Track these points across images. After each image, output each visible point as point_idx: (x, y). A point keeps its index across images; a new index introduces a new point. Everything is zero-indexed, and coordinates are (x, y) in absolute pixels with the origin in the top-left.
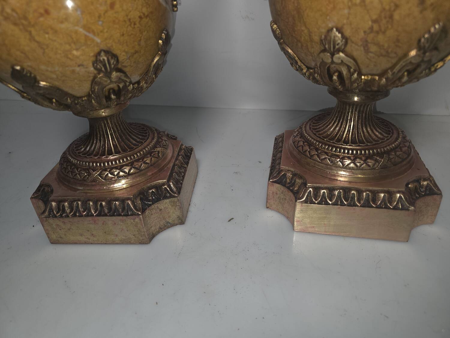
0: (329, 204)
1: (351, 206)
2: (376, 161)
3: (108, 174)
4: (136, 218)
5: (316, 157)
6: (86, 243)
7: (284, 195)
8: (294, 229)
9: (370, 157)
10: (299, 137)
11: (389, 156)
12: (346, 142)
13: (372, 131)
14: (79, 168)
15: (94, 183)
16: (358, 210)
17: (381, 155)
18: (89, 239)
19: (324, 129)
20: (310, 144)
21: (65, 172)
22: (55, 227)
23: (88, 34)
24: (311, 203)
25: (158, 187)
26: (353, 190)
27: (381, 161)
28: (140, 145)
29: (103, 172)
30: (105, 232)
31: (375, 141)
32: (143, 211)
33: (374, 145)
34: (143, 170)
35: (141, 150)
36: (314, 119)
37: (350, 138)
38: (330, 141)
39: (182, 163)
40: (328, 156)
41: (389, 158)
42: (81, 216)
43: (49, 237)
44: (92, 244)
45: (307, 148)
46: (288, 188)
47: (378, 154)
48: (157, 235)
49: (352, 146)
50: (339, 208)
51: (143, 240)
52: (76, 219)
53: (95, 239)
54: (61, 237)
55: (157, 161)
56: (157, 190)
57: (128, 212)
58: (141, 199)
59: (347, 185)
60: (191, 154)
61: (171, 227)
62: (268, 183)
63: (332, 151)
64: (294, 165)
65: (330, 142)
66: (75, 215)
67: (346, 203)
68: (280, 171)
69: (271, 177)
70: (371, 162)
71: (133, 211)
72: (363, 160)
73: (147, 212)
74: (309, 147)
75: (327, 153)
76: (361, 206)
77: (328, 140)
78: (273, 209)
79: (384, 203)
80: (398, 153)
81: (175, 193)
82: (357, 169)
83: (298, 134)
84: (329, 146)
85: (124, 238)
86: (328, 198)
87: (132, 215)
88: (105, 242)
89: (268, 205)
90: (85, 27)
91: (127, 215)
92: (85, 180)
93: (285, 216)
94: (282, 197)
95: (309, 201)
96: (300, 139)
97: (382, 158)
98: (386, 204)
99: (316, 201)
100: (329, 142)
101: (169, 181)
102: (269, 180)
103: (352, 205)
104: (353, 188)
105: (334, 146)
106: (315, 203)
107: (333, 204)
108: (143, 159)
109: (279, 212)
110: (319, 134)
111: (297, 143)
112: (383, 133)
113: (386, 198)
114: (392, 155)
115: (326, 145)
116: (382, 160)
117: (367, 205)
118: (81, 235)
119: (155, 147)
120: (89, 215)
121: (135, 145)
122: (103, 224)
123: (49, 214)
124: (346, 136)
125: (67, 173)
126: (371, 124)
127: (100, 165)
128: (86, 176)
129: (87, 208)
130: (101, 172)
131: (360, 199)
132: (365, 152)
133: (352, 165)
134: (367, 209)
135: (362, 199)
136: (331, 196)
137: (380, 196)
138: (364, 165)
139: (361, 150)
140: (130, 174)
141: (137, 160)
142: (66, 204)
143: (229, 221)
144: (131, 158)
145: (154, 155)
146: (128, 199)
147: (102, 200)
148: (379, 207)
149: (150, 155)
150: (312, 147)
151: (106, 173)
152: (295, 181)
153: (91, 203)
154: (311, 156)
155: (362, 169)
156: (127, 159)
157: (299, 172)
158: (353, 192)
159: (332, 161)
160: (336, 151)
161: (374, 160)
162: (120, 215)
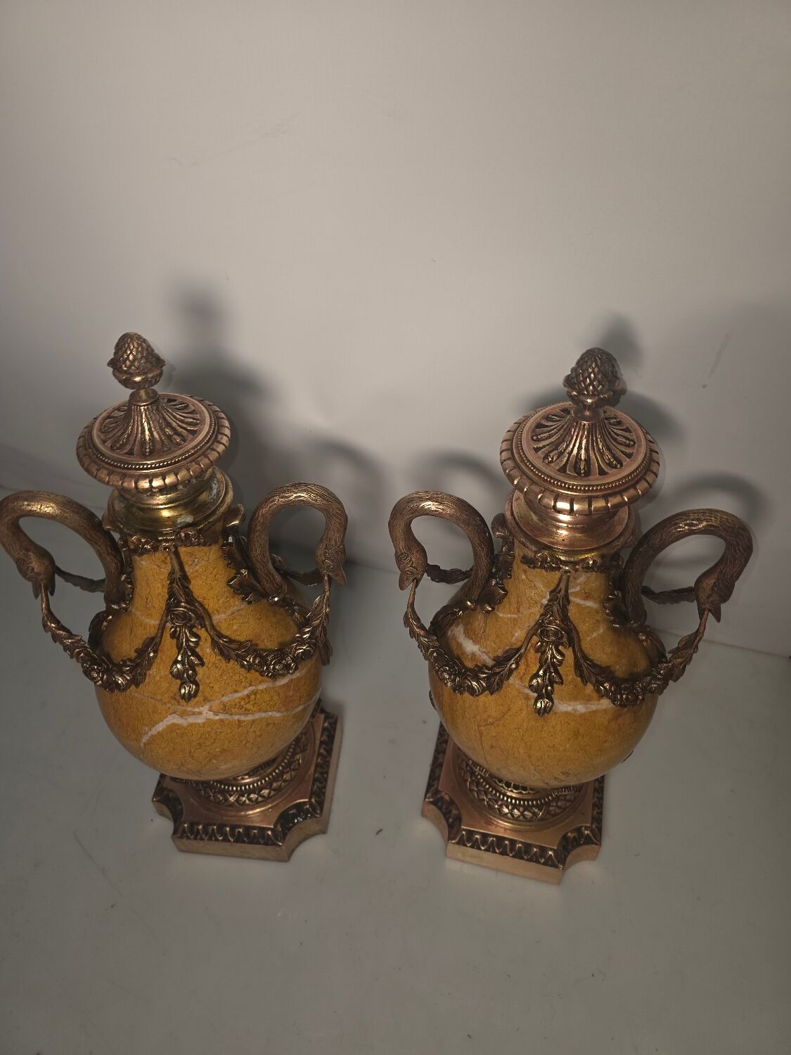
0: (481, 849)
1: (502, 855)
2: (534, 813)
5: (475, 793)
8: (446, 855)
9: (526, 808)
11: (549, 807)
12: (508, 785)
15: (230, 808)
16: (508, 860)
17: (540, 807)
18: (223, 853)
22: (188, 845)
24: (463, 845)
25: (299, 807)
26: (507, 840)
27: (540, 813)
29: (241, 798)
32: (284, 836)
34: (283, 789)
39: (325, 757)
40: (487, 797)
41: (549, 809)
42: (217, 840)
44: (225, 856)
46: (444, 815)
47: (537, 806)
50: (490, 854)
52: (212, 843)
53: (230, 854)
55: (298, 772)
56: (297, 811)
57: (268, 841)
58: (281, 827)
59: (502, 834)
60: (335, 730)
61: (312, 837)
62: (424, 801)
63: (492, 793)
64: (453, 788)
66: (210, 839)
67: (497, 851)
68: (438, 790)
69: (428, 795)
70: (528, 814)
72: (520, 812)
73: (288, 836)
74: (471, 777)
75: (486, 794)
78: (429, 819)
79: (535, 857)
80: (559, 804)
81: (317, 814)
82: (514, 820)
85: (262, 857)
86: (481, 843)
87: (272, 844)
91: (266, 844)
92: (219, 804)
95: (461, 843)
97: (540, 810)
98: (537, 859)
99: (468, 844)
101: (310, 798)
102: (425, 799)
103: (504, 853)
104: (507, 838)
105: (495, 788)
106: (467, 846)
108: (283, 776)
113: (538, 854)
114: (553, 806)
115: (487, 783)
117: (518, 856)
119: (294, 754)
120: (225, 840)
123: (182, 835)
127: (237, 788)
128: (222, 800)
129: (223, 833)
130: (239, 797)
131: (512, 849)
132: (524, 803)
133: (509, 815)
134: (517, 860)
135: (514, 850)
136: (484, 842)
137: (533, 850)
138: (521, 817)
139: (520, 800)
140: (269, 797)
141: (275, 779)
142: (200, 827)
143: (378, 833)
144: (269, 778)
145: (295, 766)
146: (269, 829)
147: (239, 827)
148: (530, 860)
149: (290, 768)
150: (474, 778)
151: (244, 799)
152: (451, 810)
153: (228, 829)
154: (471, 790)
155: (520, 821)
156: (265, 780)
157: (457, 802)
158: (507, 842)
159: (489, 805)
160: (495, 794)
161: (531, 812)
162: (259, 843)
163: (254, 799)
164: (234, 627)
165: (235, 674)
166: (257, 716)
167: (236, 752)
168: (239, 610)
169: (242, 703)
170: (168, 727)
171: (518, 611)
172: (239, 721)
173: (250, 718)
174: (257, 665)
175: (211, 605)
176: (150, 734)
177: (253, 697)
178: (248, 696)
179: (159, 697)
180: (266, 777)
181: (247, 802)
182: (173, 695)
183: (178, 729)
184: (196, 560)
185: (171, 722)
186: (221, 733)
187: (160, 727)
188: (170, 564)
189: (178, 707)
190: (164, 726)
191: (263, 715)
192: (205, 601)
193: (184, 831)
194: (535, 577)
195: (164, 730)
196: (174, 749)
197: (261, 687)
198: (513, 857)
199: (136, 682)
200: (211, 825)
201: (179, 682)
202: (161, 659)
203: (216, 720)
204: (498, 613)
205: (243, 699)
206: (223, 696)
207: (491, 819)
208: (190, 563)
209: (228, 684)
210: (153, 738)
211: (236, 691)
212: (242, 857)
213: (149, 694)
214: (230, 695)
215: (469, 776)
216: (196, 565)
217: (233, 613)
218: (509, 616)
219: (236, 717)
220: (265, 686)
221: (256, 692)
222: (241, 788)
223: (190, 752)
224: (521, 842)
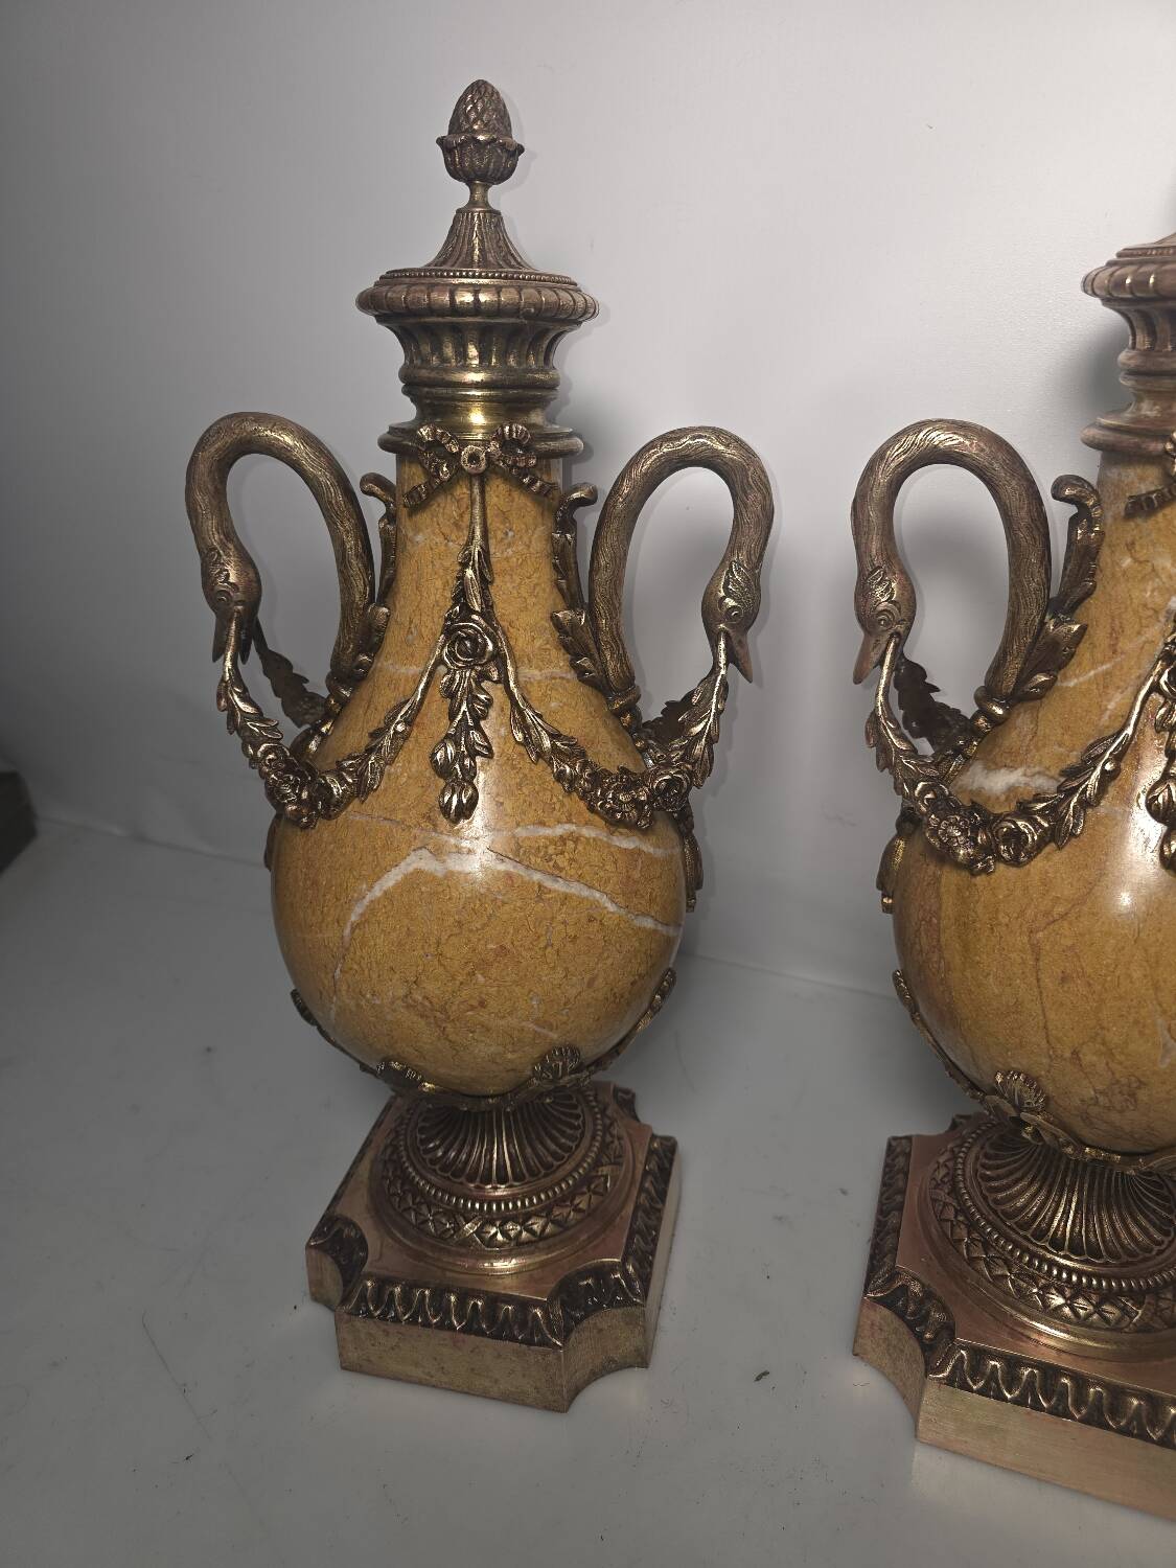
0: (1005, 1399)
1: (1058, 1415)
2: (1124, 1309)
3: (496, 1234)
4: (549, 1353)
5: (982, 1265)
6: (420, 1383)
7: (900, 1340)
8: (916, 1436)
9: (1107, 1297)
10: (947, 1191)
11: (1157, 1301)
12: (1057, 1244)
13: (1124, 1221)
14: (435, 1204)
15: (463, 1250)
16: (1072, 1430)
17: (1137, 1296)
18: (432, 1377)
19: (1009, 1187)
20: (972, 1226)
21: (399, 1207)
22: (363, 1336)
23: (539, 1030)
24: (961, 1387)
25: (601, 1273)
26: (1066, 1376)
27: (1137, 1313)
28: (566, 1155)
29: (487, 1228)
30: (473, 1370)
31: (1131, 1254)
32: (565, 1334)
33: (1123, 1265)
34: (573, 1226)
35: (570, 1174)
36: (988, 1139)
37: (1068, 1234)
38: (1017, 1229)
39: (652, 1199)
40: (1011, 1272)
41: (1158, 1306)
42: (427, 1324)
43: (341, 1355)
44: (434, 1386)
45: (962, 1232)
46: (911, 1326)
47: (1130, 1293)
48: (583, 1388)
49: (1071, 1260)
50: (1029, 1413)
51: (554, 1401)
52: (416, 1330)
53: (445, 1379)
54: (369, 1361)
55: (603, 1202)
56: (597, 1280)
57: (532, 1334)
58: (563, 1305)
59: (1051, 1358)
60: (671, 1164)
61: (617, 1370)
62: (863, 1299)
63: (1021, 1262)
64: (929, 1266)
65: (1018, 1233)
66: (413, 1321)
67: (1045, 1405)
68: (894, 1275)
69: (871, 1286)
70: (1111, 1311)
71: (544, 1335)
72: (1092, 1304)
73: (573, 1336)
74: (969, 1234)
75: (1008, 1264)
76: (1081, 1421)
77: (1015, 1226)
78: (870, 1363)
79: (1138, 1424)
81: (637, 1295)
82: (1077, 1324)
83: (945, 1176)
84: (1017, 1245)
85: (513, 1389)
86: (1003, 1383)
87: (540, 1344)
88: (466, 1390)
89: (858, 1351)
90: (537, 1022)
91: (529, 1342)
92: (442, 1238)
93: (897, 1388)
94: (894, 1342)
95: (956, 1381)
96: (949, 1200)
97: (1139, 1304)
98: (1141, 1428)
99: (975, 1384)
100: (1013, 1230)
101: (625, 1260)
102: (865, 1292)
103: (1060, 1412)
104: (1066, 1369)
105: (1027, 1250)
106: (971, 1391)
107: (1015, 1401)
108: (573, 1199)
109: (883, 1374)
110: (996, 1201)
111: (941, 1208)
112: (1151, 1230)
113: (1144, 1414)
115: (1009, 1240)
116: (1140, 1312)
117: (1095, 1419)
118: (417, 1365)
119: (597, 1164)
120: (444, 1327)
121: (554, 1155)
122: (472, 1351)
123: (357, 1307)
124: (1059, 1224)
125: (405, 1210)
126: (1122, 1202)
127: (481, 1206)
128: (449, 1229)
129: (442, 1309)
130: (482, 1226)
131: (1080, 1401)
132: (1100, 1283)
133: (1067, 1310)
134: (1094, 1431)
135: (1085, 1403)
136: (1012, 1380)
137: (1129, 1405)
138: (1095, 1317)
139: (1090, 1276)
140: (542, 1237)
141: (560, 1202)
142: (398, 1290)
143: (758, 1379)
144: (547, 1196)
145: (596, 1187)
146: (537, 1304)
147: (477, 1294)
148: (1125, 1432)
149: (589, 1188)
150: (975, 1235)
151: (493, 1231)
152: (928, 1313)
153: (453, 1298)
154: (972, 1261)
155: (1090, 1326)
156: (539, 1198)
157: (939, 1292)
158: (1065, 1381)
159: (1019, 1290)
160: (1030, 1263)
161: (1119, 1308)
162: (514, 1339)
163: (512, 1233)
164: (553, 705)
165: (545, 789)
166: (576, 889)
167: (524, 963)
168: (561, 678)
169: (551, 850)
170: (406, 877)
171: (1115, 652)
172: (540, 886)
173: (559, 886)
174: (586, 780)
175: (520, 643)
176: (369, 897)
177: (571, 845)
178: (563, 839)
179: (399, 816)
180: (542, 1191)
181: (500, 1237)
182: (425, 810)
183: (425, 884)
184: (511, 534)
185: (415, 866)
186: (504, 903)
187: (391, 879)
188: (466, 532)
189: (433, 834)
190: (399, 878)
191: (586, 892)
192: (511, 630)
193: (363, 1298)
194: (1154, 544)
195: (397, 885)
196: (409, 933)
197: (586, 832)
198: (1085, 1421)
199: (362, 790)
200: (418, 1286)
201: (442, 783)
202: (417, 740)
203: (499, 872)
204: (1065, 684)
205: (552, 841)
206: (518, 825)
207: (1024, 1326)
208: (500, 535)
209: (530, 805)
210: (372, 908)
211: (542, 824)
212: (468, 1392)
213: (381, 813)
214: (531, 827)
215: (964, 1232)
216: (509, 545)
217: (554, 678)
218: (1092, 673)
219: (537, 877)
220: (593, 835)
221: (578, 839)
222: (490, 1207)
223: (438, 943)
224: (1100, 1383)
